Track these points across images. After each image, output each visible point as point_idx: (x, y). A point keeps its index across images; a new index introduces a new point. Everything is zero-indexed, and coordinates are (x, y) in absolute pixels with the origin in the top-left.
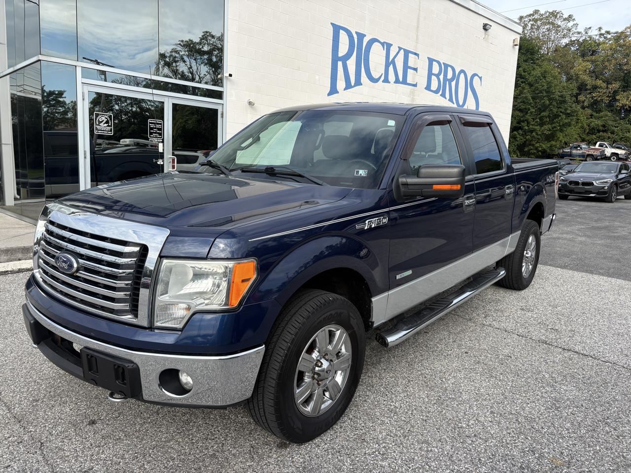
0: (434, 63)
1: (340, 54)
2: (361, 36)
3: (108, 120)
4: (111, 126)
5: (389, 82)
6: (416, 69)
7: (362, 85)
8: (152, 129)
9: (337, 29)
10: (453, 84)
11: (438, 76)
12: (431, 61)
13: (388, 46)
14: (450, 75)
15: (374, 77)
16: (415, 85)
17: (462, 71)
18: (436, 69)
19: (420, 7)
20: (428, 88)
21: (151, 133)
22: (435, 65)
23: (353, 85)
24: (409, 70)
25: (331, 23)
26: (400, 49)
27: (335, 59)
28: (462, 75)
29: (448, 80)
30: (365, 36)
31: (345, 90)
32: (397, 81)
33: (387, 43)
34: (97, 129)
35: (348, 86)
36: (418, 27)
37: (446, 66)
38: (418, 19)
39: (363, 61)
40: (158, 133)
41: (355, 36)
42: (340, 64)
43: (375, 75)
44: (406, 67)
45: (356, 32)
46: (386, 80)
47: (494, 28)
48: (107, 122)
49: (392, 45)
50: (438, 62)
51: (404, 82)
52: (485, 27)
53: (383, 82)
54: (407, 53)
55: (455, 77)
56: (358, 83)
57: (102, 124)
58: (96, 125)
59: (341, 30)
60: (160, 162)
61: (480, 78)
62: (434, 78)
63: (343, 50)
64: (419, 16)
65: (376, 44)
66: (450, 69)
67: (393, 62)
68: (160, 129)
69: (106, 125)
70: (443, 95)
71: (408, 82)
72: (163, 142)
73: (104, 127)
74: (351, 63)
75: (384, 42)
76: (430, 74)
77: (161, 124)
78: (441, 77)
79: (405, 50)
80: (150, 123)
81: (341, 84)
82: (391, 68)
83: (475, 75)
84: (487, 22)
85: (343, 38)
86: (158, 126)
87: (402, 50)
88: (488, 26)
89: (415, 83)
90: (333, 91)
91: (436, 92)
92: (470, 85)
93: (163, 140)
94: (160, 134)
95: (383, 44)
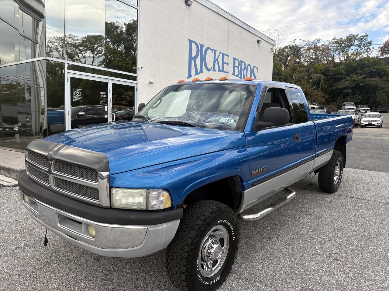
0: (236, 60)
1: (193, 56)
2: (202, 46)
3: (80, 93)
4: (81, 96)
5: (216, 71)
6: (228, 64)
7: (203, 72)
8: (102, 98)
9: (191, 42)
10: (245, 71)
11: (238, 67)
12: (235, 59)
13: (214, 51)
14: (243, 67)
15: (209, 68)
16: (228, 73)
17: (249, 65)
18: (237, 64)
19: (229, 31)
20: (234, 74)
21: (101, 100)
22: (237, 61)
23: (199, 72)
24: (224, 64)
25: (188, 39)
26: (220, 53)
27: (190, 58)
28: (249, 66)
29: (243, 69)
30: (204, 46)
31: (195, 75)
32: (219, 70)
33: (214, 50)
34: (74, 98)
35: (197, 73)
36: (228, 41)
37: (242, 62)
38: (228, 37)
39: (203, 60)
40: (105, 100)
41: (199, 46)
42: (193, 61)
43: (209, 67)
44: (223, 63)
45: (200, 44)
46: (214, 70)
47: (262, 42)
48: (79, 94)
49: (216, 51)
50: (238, 60)
51: (223, 71)
52: (258, 42)
53: (213, 71)
54: (223, 55)
55: (246, 68)
56: (201, 71)
57: (77, 95)
58: (74, 96)
59: (193, 43)
60: (106, 117)
61: (257, 68)
62: (236, 68)
63: (194, 54)
64: (228, 36)
65: (209, 50)
66: (243, 63)
67: (217, 60)
68: (106, 98)
69: (79, 96)
70: (241, 78)
71: (224, 71)
72: (107, 105)
73: (78, 98)
74: (198, 61)
75: (213, 49)
76: (234, 66)
77: (106, 95)
78: (240, 68)
79: (222, 53)
80: (101, 94)
81: (193, 72)
82: (216, 63)
83: (255, 67)
84: (259, 39)
85: (194, 46)
86: (105, 96)
87: (221, 54)
88: (260, 41)
89: (227, 71)
90: (190, 76)
91: (237, 76)
92: (252, 72)
93: (107, 104)
94: (106, 101)
95: (212, 50)
